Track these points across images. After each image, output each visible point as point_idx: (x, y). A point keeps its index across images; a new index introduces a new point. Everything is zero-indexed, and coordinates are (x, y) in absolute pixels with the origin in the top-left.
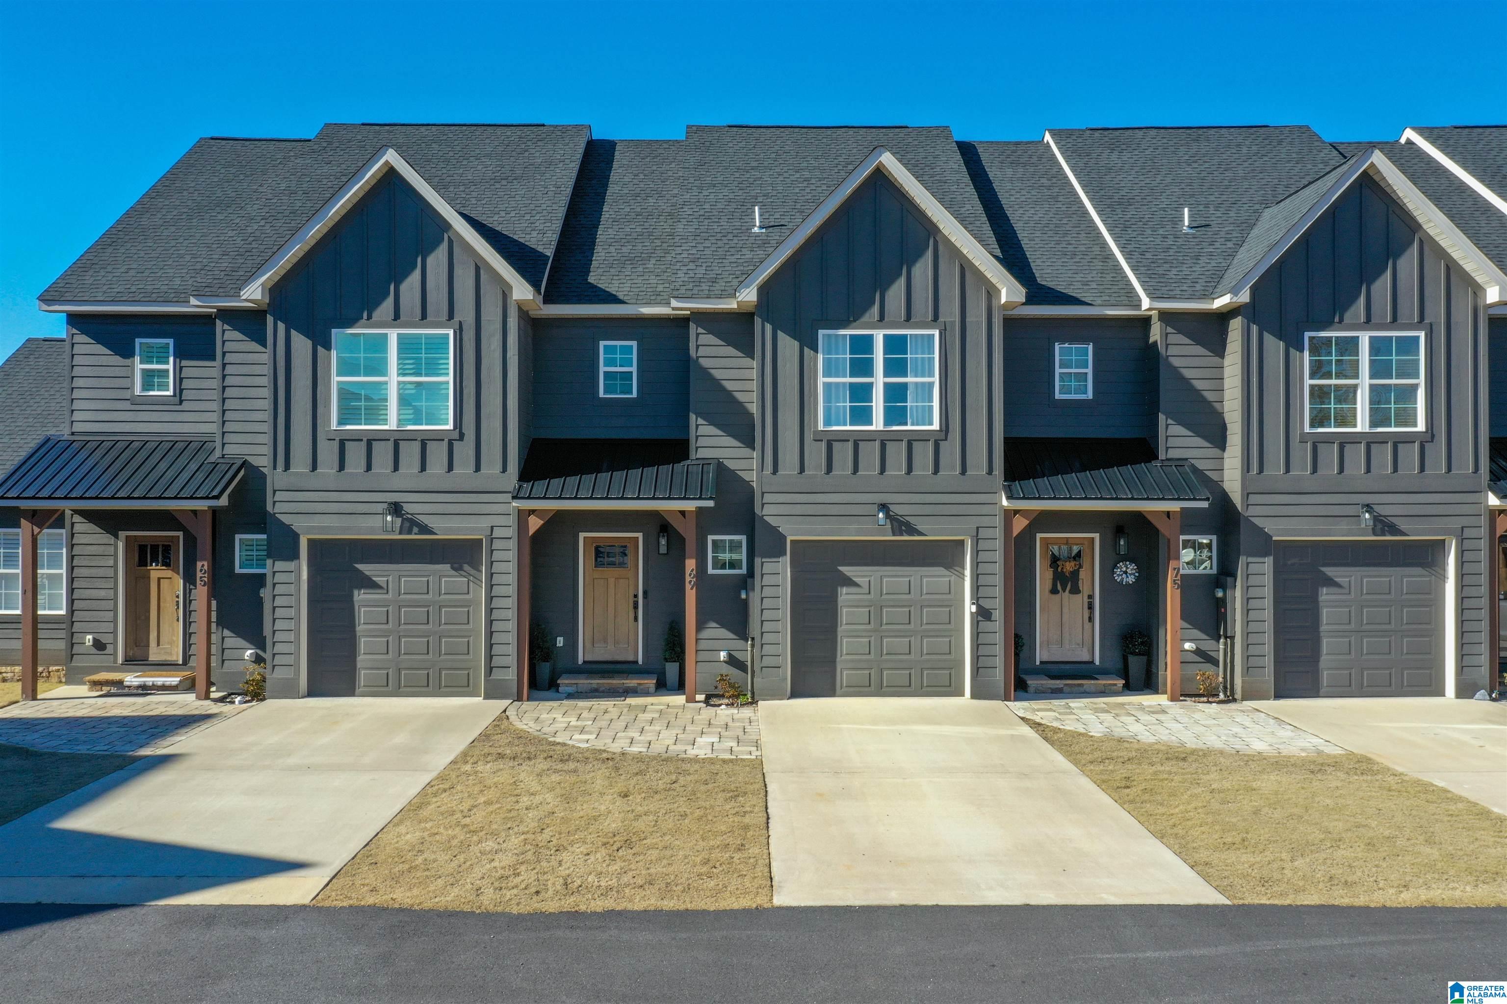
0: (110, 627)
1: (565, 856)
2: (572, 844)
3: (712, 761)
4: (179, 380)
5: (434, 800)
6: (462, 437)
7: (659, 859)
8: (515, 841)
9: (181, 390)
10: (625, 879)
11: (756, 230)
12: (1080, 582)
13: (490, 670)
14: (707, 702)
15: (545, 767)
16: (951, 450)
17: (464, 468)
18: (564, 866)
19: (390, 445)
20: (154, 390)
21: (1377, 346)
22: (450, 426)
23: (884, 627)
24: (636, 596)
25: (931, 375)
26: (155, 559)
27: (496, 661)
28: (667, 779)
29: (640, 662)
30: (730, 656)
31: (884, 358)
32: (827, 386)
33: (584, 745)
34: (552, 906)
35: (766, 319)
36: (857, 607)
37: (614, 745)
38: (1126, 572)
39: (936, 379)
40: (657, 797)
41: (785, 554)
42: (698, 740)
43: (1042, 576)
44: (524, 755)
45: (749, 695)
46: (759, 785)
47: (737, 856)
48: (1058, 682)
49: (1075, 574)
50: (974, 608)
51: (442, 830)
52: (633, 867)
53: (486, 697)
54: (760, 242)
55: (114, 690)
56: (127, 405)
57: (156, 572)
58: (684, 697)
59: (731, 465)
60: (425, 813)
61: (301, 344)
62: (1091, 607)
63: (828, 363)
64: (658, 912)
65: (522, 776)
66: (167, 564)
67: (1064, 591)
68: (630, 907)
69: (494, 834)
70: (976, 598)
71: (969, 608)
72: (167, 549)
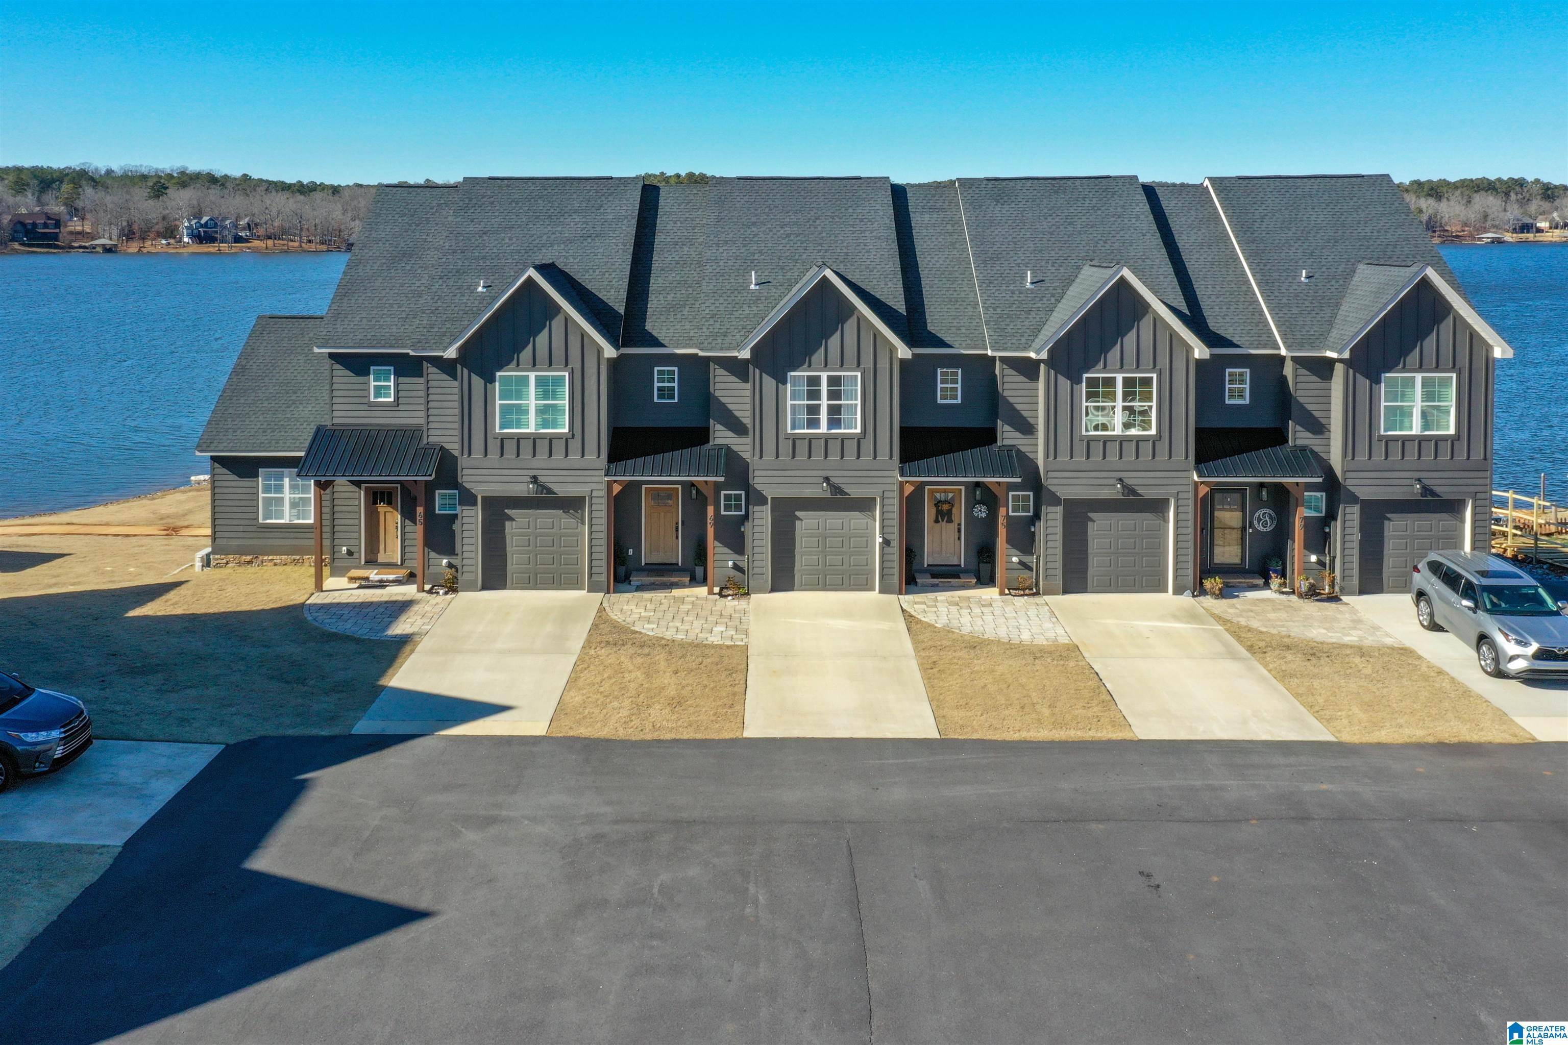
0: (356, 542)
1: (651, 711)
2: (653, 704)
3: (720, 647)
4: (397, 391)
5: (582, 675)
6: (573, 436)
7: (694, 713)
8: (627, 703)
9: (398, 398)
10: (680, 723)
11: (752, 287)
12: (953, 516)
13: (591, 575)
14: (721, 595)
15: (633, 652)
16: (867, 445)
17: (575, 457)
18: (652, 716)
19: (531, 441)
20: (381, 397)
21: (1128, 382)
22: (566, 430)
23: (827, 549)
24: (677, 523)
25: (856, 400)
26: (382, 500)
27: (594, 570)
28: (697, 662)
29: (680, 564)
30: (735, 564)
31: (828, 390)
32: (793, 406)
33: (651, 633)
34: (649, 737)
35: (756, 366)
36: (810, 537)
37: (668, 633)
38: (980, 511)
39: (859, 402)
40: (693, 673)
41: (767, 504)
42: (715, 629)
43: (929, 513)
44: (621, 642)
45: (746, 588)
46: (744, 666)
47: (729, 711)
48: (936, 580)
49: (949, 512)
50: (881, 540)
51: (591, 695)
52: (682, 717)
53: (588, 592)
54: (754, 299)
55: (363, 583)
56: (366, 407)
57: (382, 508)
58: (706, 588)
59: (735, 448)
60: (580, 683)
61: (477, 382)
62: (959, 531)
63: (793, 392)
64: (695, 740)
65: (622, 659)
66: (389, 503)
67: (943, 521)
68: (682, 737)
69: (617, 698)
70: (882, 533)
71: (879, 540)
72: (390, 494)
